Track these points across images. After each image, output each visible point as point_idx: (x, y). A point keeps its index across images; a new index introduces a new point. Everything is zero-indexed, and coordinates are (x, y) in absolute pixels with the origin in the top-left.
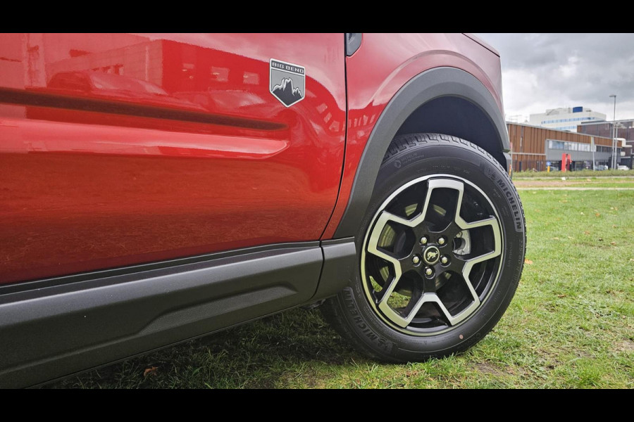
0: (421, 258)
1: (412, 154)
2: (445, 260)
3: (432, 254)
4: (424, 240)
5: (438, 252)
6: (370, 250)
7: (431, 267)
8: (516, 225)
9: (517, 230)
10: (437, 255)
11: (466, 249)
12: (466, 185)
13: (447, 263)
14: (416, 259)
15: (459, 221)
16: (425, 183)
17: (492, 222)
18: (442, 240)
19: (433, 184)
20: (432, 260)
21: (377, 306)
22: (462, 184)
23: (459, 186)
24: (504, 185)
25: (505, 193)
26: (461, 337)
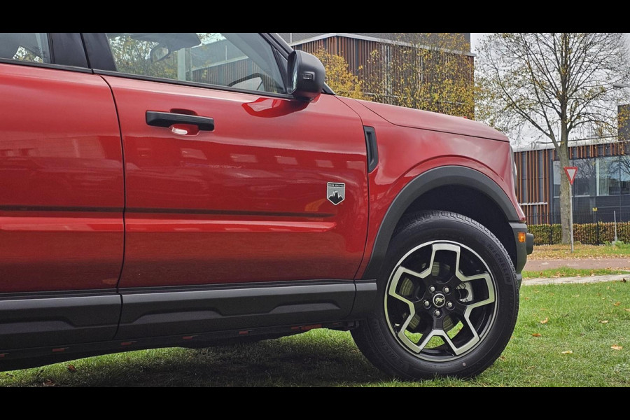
0: (431, 302)
1: (419, 226)
2: (450, 304)
3: (439, 300)
4: (433, 288)
5: (444, 298)
6: (390, 293)
7: (439, 309)
8: (505, 279)
9: (506, 282)
10: (443, 301)
11: (470, 297)
12: (462, 248)
13: (452, 307)
14: (427, 303)
15: (458, 274)
16: (430, 247)
17: (486, 276)
18: (447, 289)
19: (436, 248)
20: (439, 304)
21: (397, 335)
22: (459, 247)
23: (457, 249)
24: (493, 248)
25: (494, 254)
26: (464, 364)
